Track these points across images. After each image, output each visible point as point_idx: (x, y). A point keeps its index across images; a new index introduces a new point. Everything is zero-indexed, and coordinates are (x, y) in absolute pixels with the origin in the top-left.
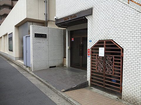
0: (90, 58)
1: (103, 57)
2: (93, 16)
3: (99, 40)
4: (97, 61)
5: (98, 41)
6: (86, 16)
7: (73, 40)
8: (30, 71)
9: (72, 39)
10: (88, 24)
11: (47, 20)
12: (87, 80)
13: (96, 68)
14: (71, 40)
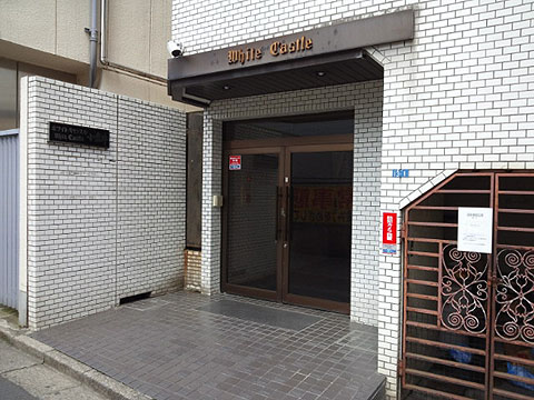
0: (397, 260)
1: (484, 255)
2: (418, 48)
3: (460, 171)
4: (444, 273)
5: (448, 173)
6: (375, 46)
7: (235, 165)
8: (18, 333)
9: (229, 162)
10: (386, 87)
11: (98, 64)
12: (380, 371)
13: (439, 313)
14: (225, 162)
